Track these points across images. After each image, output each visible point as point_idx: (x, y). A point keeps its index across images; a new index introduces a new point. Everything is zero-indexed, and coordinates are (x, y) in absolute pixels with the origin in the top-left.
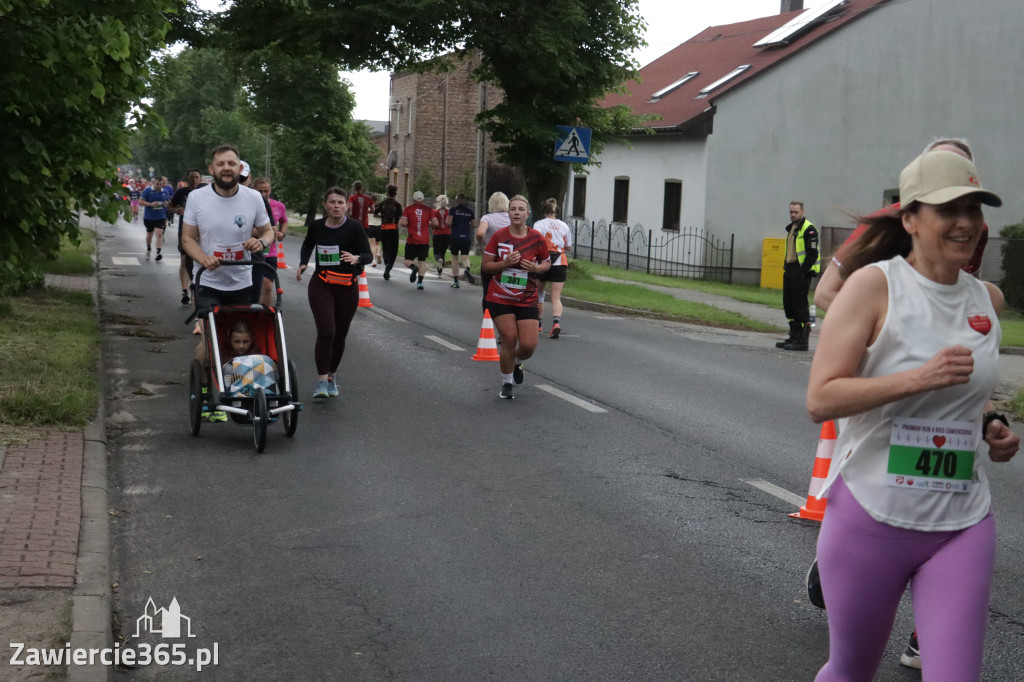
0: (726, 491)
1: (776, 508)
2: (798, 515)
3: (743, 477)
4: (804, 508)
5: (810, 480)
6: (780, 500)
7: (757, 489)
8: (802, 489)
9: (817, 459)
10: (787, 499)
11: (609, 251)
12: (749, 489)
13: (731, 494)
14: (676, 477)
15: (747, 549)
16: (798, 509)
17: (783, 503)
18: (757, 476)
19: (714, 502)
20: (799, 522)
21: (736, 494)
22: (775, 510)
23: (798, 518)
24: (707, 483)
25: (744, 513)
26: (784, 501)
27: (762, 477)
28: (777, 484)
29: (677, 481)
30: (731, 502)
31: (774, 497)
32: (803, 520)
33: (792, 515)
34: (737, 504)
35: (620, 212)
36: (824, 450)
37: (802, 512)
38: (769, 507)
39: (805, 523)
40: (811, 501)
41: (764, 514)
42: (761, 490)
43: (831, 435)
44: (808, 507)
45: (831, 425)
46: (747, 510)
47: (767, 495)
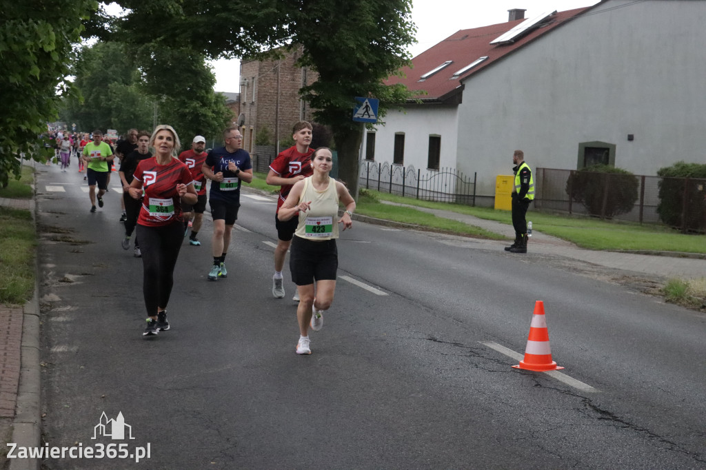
0: (469, 350)
1: (503, 361)
2: (518, 366)
3: (481, 340)
4: (522, 362)
5: (526, 342)
6: (506, 356)
7: (490, 349)
8: (521, 349)
9: (532, 328)
10: (510, 356)
11: (391, 183)
12: (485, 349)
13: (472, 352)
14: (435, 340)
15: (483, 390)
16: (518, 363)
17: (508, 358)
18: (490, 340)
19: (461, 358)
20: (519, 371)
21: (475, 352)
22: (503, 363)
23: (518, 369)
24: (456, 344)
25: (482, 365)
26: (509, 357)
27: (493, 340)
28: (504, 345)
29: (436, 343)
30: (472, 358)
31: (502, 354)
32: (521, 370)
33: (514, 366)
34: (476, 359)
35: (399, 157)
36: (536, 322)
37: (521, 364)
38: (498, 361)
39: (523, 371)
40: (527, 357)
41: (495, 366)
42: (493, 350)
43: (541, 312)
44: (524, 361)
45: (541, 304)
46: (484, 363)
47: (498, 352)
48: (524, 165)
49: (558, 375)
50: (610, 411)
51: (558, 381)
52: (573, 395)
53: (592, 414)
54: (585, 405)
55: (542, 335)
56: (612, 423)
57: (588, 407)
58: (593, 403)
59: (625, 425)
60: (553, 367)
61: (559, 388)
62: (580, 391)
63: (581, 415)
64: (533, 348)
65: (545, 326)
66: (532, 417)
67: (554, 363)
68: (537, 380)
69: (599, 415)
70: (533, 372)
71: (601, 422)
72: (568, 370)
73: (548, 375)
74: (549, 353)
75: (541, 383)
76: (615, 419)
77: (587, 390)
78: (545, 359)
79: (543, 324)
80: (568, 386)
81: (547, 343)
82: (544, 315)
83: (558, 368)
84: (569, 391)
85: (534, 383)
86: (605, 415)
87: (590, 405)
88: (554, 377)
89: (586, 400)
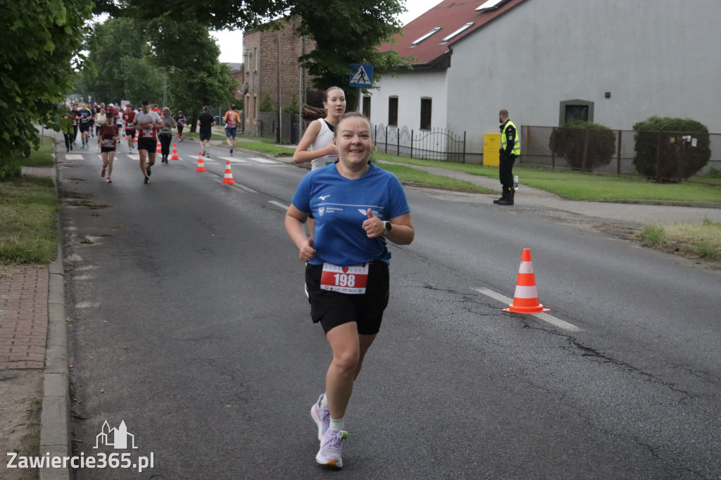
0: (462, 296)
1: (494, 306)
2: (508, 310)
3: (474, 287)
4: (511, 305)
5: (515, 287)
6: (497, 300)
7: (482, 294)
8: (510, 293)
9: (520, 274)
10: (501, 300)
11: (386, 144)
12: (477, 295)
13: (465, 297)
14: (431, 288)
15: (476, 333)
16: (507, 306)
17: (498, 302)
18: (482, 286)
19: (455, 303)
20: (509, 314)
21: (468, 298)
22: (494, 307)
23: (508, 312)
24: (450, 291)
25: (474, 310)
27: (485, 286)
28: (495, 291)
29: (432, 291)
30: (465, 303)
31: (493, 299)
32: (512, 313)
33: (504, 310)
34: (469, 304)
35: (393, 119)
36: (524, 268)
37: (510, 308)
38: (490, 305)
39: (513, 314)
40: (516, 301)
41: (486, 310)
42: (484, 295)
43: (528, 258)
44: (514, 305)
45: (528, 252)
46: (476, 307)
47: (489, 297)
48: (510, 123)
49: (545, 317)
50: (593, 348)
51: (545, 322)
52: (559, 334)
53: (577, 351)
54: (570, 344)
55: (529, 280)
56: (595, 358)
57: (572, 345)
58: (576, 342)
59: (607, 360)
60: (540, 310)
61: (546, 329)
62: (565, 330)
63: (567, 352)
64: (521, 292)
65: (532, 272)
66: (522, 355)
67: (541, 305)
68: (525, 321)
69: (583, 352)
70: (522, 315)
71: (585, 358)
72: (554, 312)
73: (537, 318)
74: (536, 296)
75: (531, 325)
76: (598, 355)
77: (572, 329)
78: (532, 302)
79: (529, 270)
80: (554, 327)
81: (534, 287)
82: (531, 262)
83: (544, 310)
84: (555, 331)
85: (523, 325)
86: (589, 351)
87: (574, 343)
88: (542, 318)
89: (571, 339)
